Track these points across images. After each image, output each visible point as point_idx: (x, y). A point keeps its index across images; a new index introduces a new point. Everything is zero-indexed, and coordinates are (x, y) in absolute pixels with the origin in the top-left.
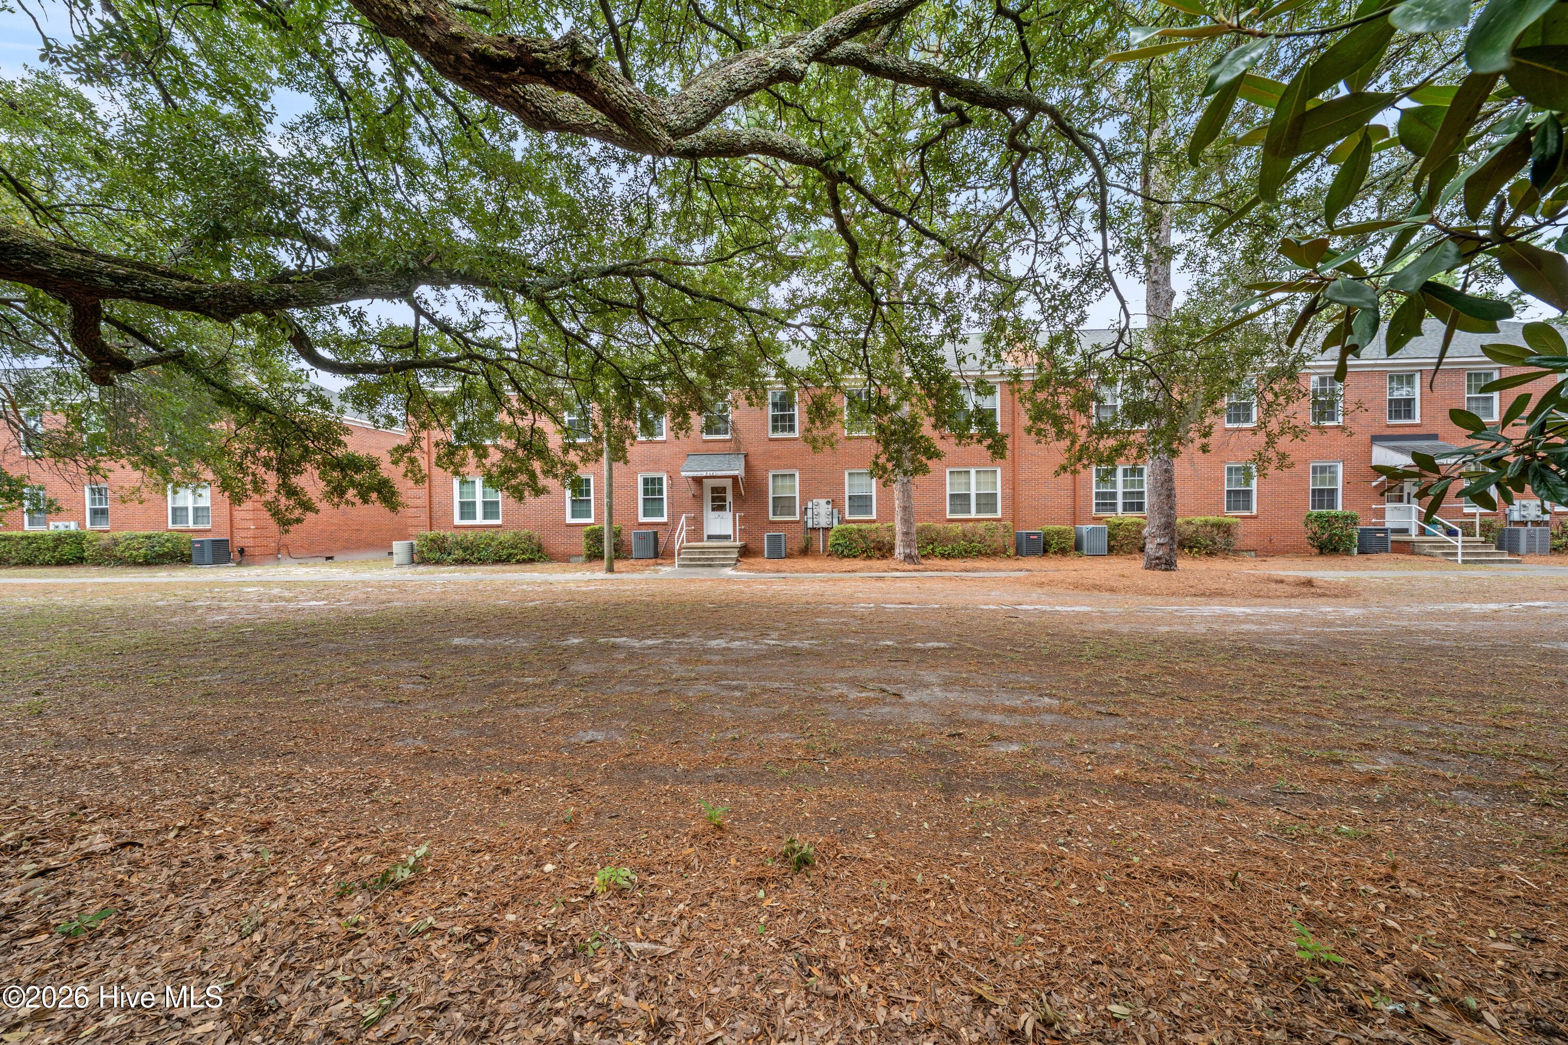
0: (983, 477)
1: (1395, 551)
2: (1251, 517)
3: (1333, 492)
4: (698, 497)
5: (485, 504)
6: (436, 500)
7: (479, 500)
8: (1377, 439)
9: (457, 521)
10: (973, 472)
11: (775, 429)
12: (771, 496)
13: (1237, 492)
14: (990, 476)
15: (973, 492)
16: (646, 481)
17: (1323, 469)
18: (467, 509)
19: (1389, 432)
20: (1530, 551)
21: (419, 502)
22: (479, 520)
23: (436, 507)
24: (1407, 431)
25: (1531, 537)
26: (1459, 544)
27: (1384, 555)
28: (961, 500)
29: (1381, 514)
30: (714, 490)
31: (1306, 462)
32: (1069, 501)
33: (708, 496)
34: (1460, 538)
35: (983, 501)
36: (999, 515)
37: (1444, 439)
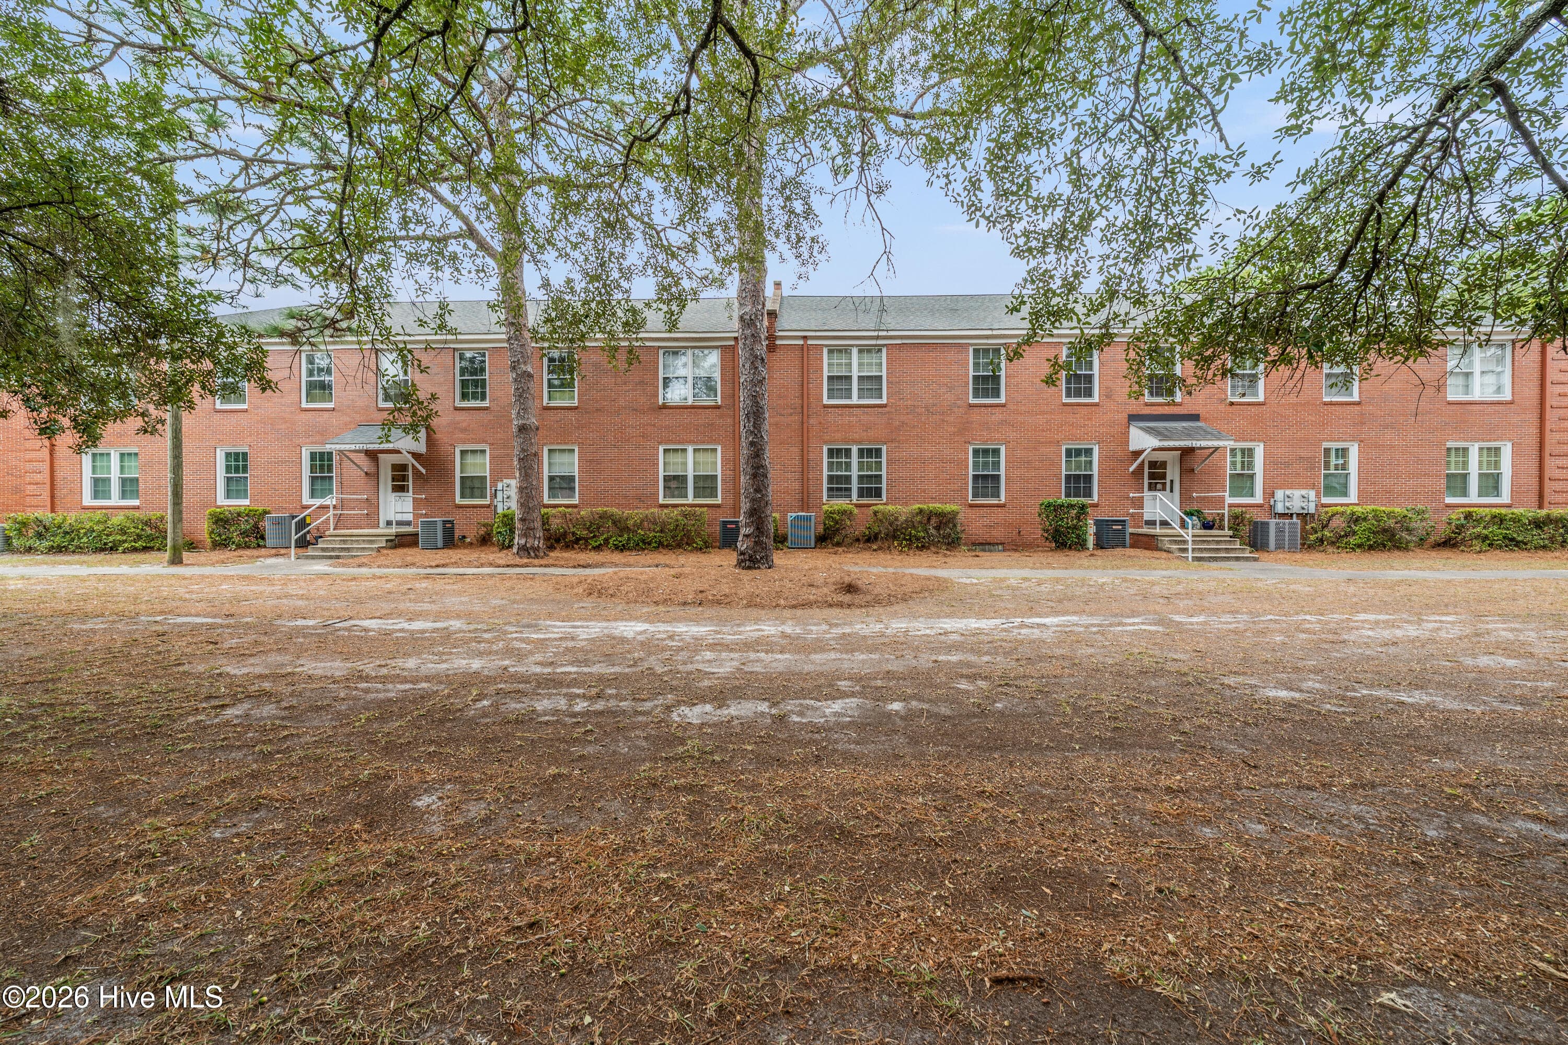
0: (701, 457)
1: (1133, 546)
2: (998, 506)
3: (1088, 478)
4: (373, 476)
5: (124, 481)
6: (59, 474)
7: (115, 474)
8: (1134, 418)
9: (87, 500)
10: (690, 449)
11: (464, 396)
12: (458, 475)
13: (985, 477)
14: (709, 454)
15: (690, 474)
16: (313, 456)
17: (1078, 452)
18: (100, 487)
19: (1147, 411)
20: (1279, 547)
21: (38, 477)
22: (115, 500)
23: (59, 483)
24: (1167, 410)
25: (1280, 531)
26: (1189, 539)
27: (1119, 551)
28: (675, 483)
29: (1139, 503)
30: (396, 467)
31: (1058, 443)
32: (796, 486)
33: (386, 475)
34: (1190, 531)
35: (701, 484)
36: (719, 500)
37: (1205, 420)
